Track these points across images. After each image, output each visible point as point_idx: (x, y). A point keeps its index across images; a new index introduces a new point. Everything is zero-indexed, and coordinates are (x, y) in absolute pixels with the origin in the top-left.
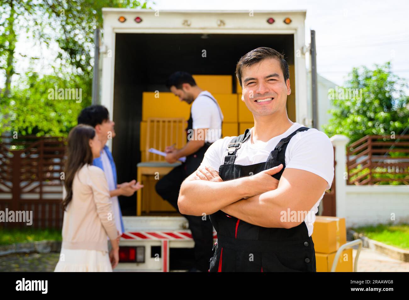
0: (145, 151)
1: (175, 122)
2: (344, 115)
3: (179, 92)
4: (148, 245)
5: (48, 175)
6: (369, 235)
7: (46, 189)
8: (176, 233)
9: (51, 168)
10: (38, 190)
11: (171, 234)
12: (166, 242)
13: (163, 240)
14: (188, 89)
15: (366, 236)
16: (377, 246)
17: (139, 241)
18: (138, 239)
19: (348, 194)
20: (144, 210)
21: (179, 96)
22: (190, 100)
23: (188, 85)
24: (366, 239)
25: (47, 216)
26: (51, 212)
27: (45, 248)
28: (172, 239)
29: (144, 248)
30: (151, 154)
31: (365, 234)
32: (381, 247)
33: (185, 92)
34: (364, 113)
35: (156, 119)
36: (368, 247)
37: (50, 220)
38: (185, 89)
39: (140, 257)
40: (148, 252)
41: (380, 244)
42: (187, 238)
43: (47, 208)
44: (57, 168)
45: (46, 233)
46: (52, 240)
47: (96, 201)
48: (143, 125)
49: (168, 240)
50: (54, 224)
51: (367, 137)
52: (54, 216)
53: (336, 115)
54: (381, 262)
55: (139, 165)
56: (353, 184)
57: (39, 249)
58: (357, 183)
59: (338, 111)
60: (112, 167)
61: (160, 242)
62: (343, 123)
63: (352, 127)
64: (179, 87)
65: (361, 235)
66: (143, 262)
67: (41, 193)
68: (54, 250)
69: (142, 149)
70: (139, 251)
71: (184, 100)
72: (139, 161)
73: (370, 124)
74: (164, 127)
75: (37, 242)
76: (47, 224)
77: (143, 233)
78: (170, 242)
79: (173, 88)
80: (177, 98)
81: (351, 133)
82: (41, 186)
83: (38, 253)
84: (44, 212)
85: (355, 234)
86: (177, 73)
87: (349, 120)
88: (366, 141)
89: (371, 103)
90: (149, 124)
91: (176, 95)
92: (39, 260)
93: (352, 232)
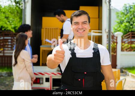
0: (43, 40)
1: (55, 29)
2: (121, 22)
3: (59, 17)
4: (44, 77)
5: (6, 46)
6: (129, 71)
7: (6, 52)
8: (55, 73)
9: (7, 43)
10: (2, 52)
11: (53, 73)
12: (51, 76)
13: (50, 76)
14: (62, 17)
15: (128, 71)
16: (132, 75)
17: (41, 76)
18: (41, 75)
19: (122, 55)
20: (43, 63)
21: (59, 19)
22: (63, 21)
23: (63, 15)
24: (128, 72)
25: (6, 62)
26: (7, 60)
27: (6, 74)
28: (53, 75)
29: (43, 78)
30: (46, 42)
31: (128, 70)
32: (133, 76)
33: (61, 18)
34: (129, 22)
35: (47, 28)
36: (128, 75)
37: (7, 63)
38: (61, 17)
39: (41, 82)
40: (44, 80)
41: (133, 74)
42: (59, 75)
43: (6, 59)
44: (10, 43)
45: (6, 69)
46: (8, 72)
47: (26, 64)
48: (42, 30)
49: (52, 76)
50: (9, 65)
51: (130, 33)
52: (9, 62)
53: (118, 22)
54: (133, 82)
55: (41, 46)
56: (124, 51)
57: (3, 75)
58: (125, 51)
59: (119, 21)
60: (30, 49)
61: (49, 76)
62: (121, 26)
63: (124, 27)
64: (59, 15)
65: (126, 71)
66: (42, 83)
67: (4, 53)
68: (9, 75)
69: (42, 39)
70: (41, 80)
71: (60, 21)
72: (41, 45)
73: (131, 27)
74: (50, 31)
75: (2, 72)
76: (6, 65)
77: (43, 73)
78: (53, 76)
79: (57, 16)
80: (58, 20)
81: (123, 31)
82: (4, 50)
83: (3, 76)
84: (5, 60)
85: (124, 70)
86: (59, 10)
87: (123, 25)
88: (129, 34)
89: (132, 19)
90: (45, 29)
91: (58, 19)
92: (3, 79)
93: (122, 69)
